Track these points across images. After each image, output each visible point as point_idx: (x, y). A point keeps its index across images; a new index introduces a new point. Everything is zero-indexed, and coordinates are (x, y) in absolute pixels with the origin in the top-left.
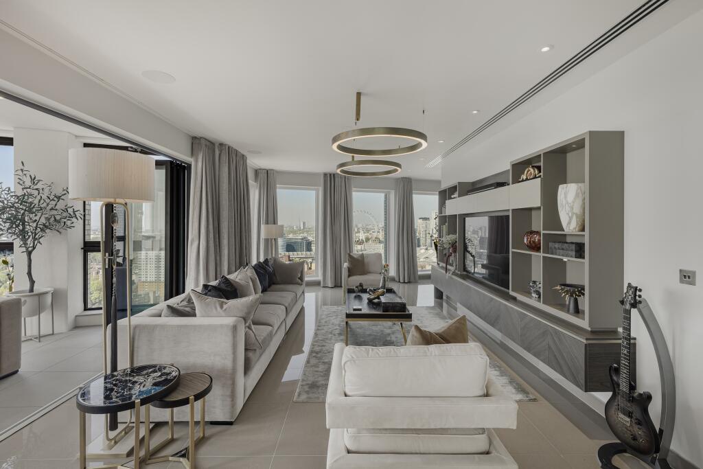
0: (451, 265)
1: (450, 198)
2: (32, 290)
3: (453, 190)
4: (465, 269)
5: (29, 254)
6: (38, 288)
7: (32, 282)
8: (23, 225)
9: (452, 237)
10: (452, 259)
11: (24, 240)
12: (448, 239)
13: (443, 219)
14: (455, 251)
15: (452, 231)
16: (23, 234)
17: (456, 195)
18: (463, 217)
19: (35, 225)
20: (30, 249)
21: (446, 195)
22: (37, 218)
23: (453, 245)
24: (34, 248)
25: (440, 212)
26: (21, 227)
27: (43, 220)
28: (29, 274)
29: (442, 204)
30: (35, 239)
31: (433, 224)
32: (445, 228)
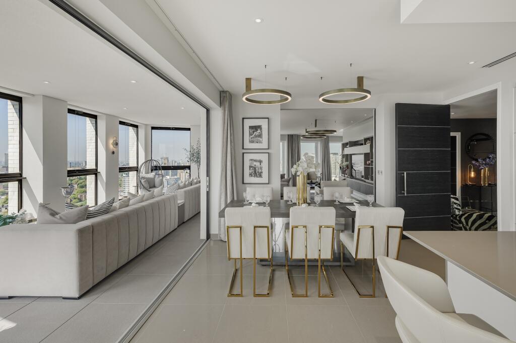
0: (346, 174)
1: (346, 147)
3: (347, 144)
4: (352, 175)
9: (347, 163)
10: (347, 171)
12: (345, 164)
13: (343, 156)
14: (348, 168)
15: (347, 161)
17: (348, 146)
18: (351, 155)
21: (344, 146)
23: (347, 166)
25: (342, 153)
29: (343, 150)
31: (339, 158)
32: (344, 159)
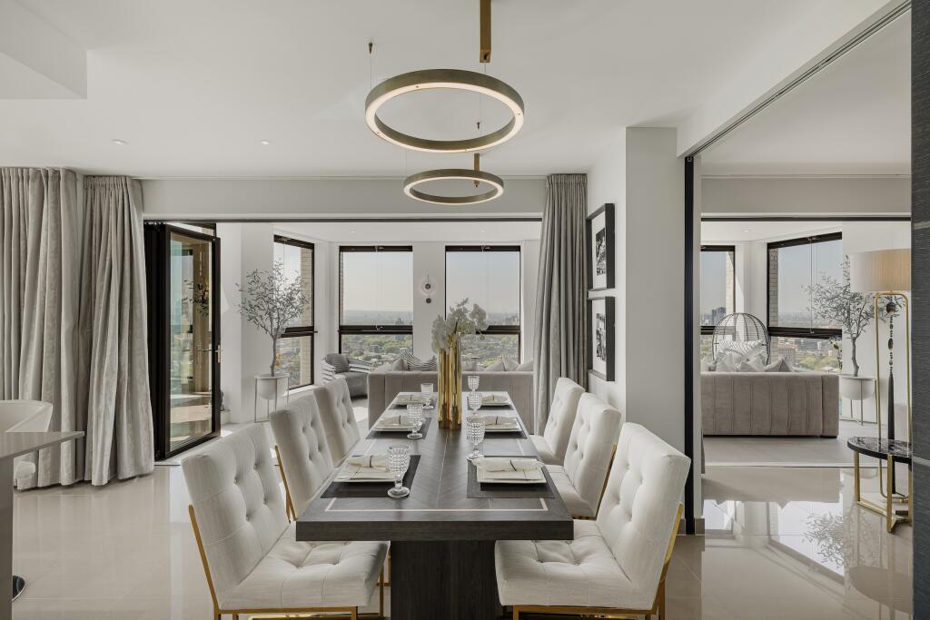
2: (856, 375)
5: (854, 340)
6: (861, 374)
7: (857, 368)
8: (848, 312)
11: (849, 325)
16: (848, 322)
19: (857, 313)
20: (854, 336)
22: (860, 306)
24: (858, 335)
26: (846, 315)
27: (867, 309)
28: (854, 359)
30: (859, 326)
